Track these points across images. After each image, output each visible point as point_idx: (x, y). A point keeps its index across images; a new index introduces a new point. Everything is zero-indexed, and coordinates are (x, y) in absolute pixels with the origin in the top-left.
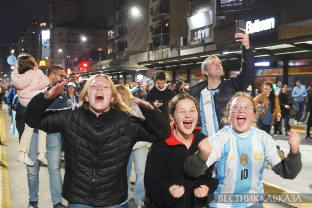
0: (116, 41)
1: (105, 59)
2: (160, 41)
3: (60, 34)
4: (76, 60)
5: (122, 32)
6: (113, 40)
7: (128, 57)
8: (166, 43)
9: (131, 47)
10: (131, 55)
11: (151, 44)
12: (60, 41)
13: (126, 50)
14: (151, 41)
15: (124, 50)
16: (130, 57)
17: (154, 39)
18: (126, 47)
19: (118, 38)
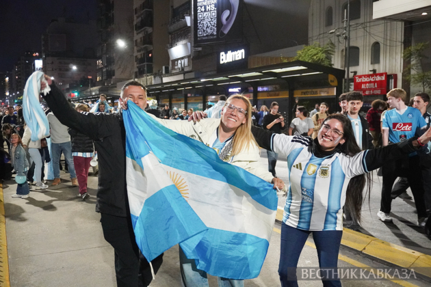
0: (104, 70)
1: (95, 86)
2: (144, 70)
3: (52, 63)
4: (68, 86)
5: (110, 62)
6: (102, 68)
7: (116, 84)
8: (150, 71)
9: (118, 75)
10: (118, 82)
11: (136, 72)
12: (53, 70)
13: (114, 77)
14: (136, 70)
15: (111, 78)
16: (118, 84)
17: (139, 68)
18: (114, 75)
19: (106, 67)
